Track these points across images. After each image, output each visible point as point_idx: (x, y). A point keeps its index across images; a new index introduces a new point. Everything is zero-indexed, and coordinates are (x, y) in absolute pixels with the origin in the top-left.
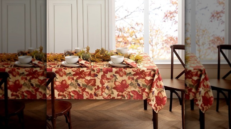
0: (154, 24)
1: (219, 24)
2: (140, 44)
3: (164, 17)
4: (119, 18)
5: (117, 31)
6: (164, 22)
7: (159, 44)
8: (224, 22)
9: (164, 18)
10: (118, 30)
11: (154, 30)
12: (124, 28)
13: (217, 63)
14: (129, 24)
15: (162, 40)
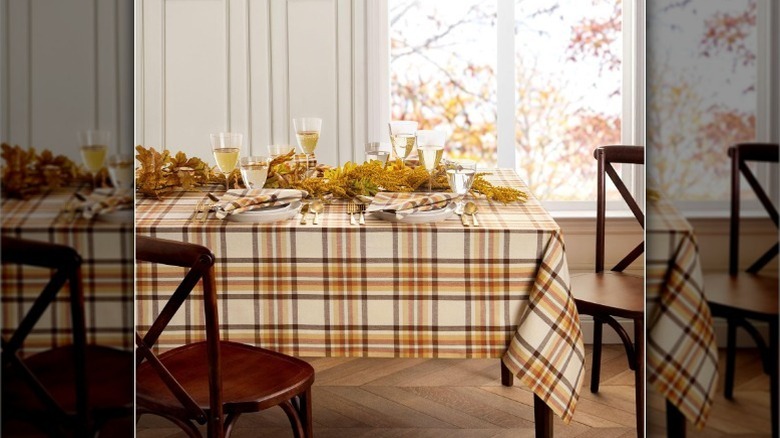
0: (534, 70)
1: (735, 65)
2: (484, 151)
3: (571, 43)
4: (406, 45)
5: (397, 99)
6: (571, 61)
7: (553, 145)
8: (753, 57)
9: (571, 47)
10: (399, 94)
11: (533, 90)
12: (422, 84)
13: (727, 214)
14: (442, 69)
15: (562, 129)
